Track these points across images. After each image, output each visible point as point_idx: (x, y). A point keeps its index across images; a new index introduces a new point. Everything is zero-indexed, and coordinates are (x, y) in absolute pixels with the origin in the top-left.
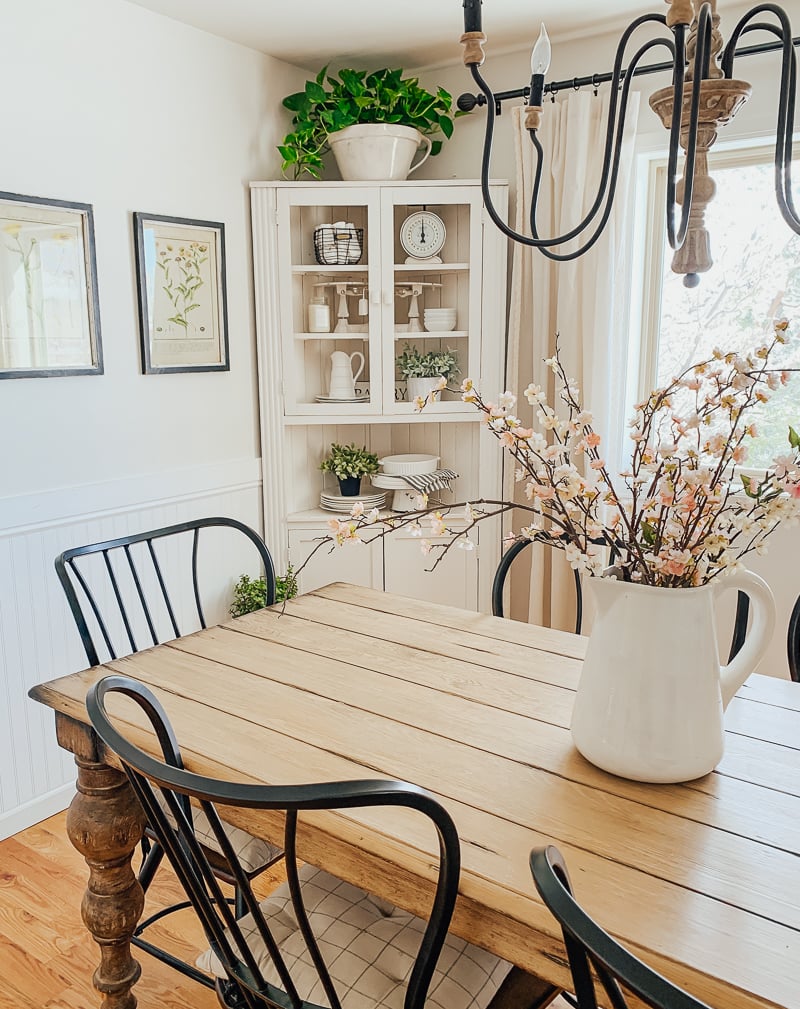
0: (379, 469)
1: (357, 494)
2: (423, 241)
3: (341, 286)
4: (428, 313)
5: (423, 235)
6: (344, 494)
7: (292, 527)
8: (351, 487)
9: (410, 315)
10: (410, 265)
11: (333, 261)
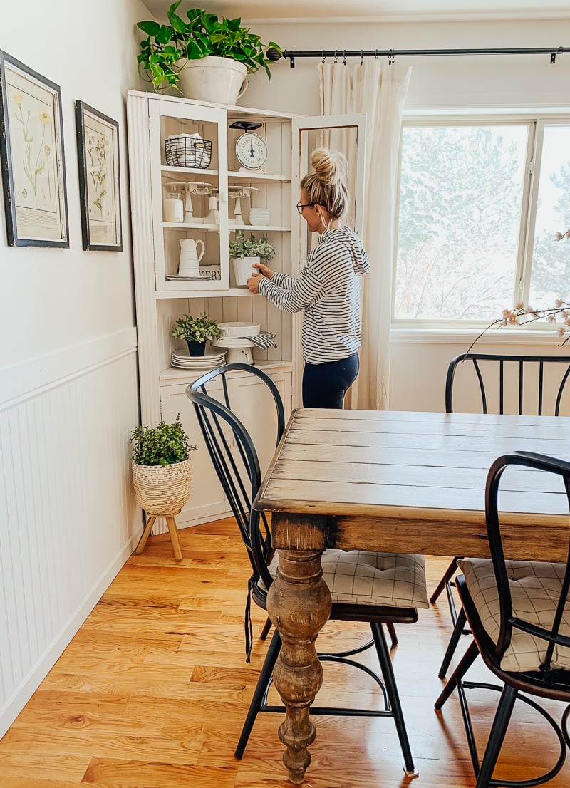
0: (219, 334)
1: (203, 355)
2: (252, 156)
3: (193, 185)
4: (253, 211)
5: (252, 151)
6: (191, 355)
7: (163, 384)
8: (197, 349)
9: (236, 213)
10: (242, 173)
11: (192, 165)
